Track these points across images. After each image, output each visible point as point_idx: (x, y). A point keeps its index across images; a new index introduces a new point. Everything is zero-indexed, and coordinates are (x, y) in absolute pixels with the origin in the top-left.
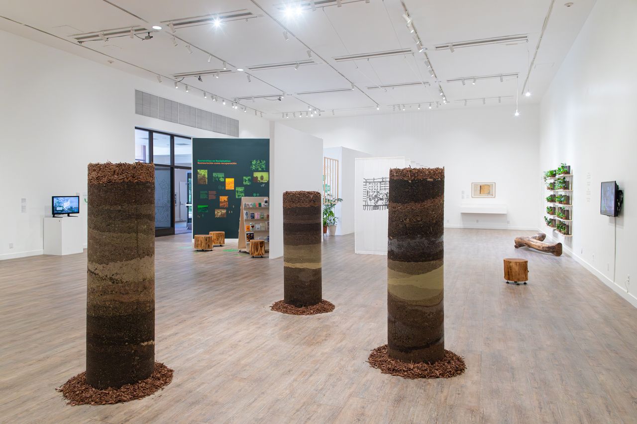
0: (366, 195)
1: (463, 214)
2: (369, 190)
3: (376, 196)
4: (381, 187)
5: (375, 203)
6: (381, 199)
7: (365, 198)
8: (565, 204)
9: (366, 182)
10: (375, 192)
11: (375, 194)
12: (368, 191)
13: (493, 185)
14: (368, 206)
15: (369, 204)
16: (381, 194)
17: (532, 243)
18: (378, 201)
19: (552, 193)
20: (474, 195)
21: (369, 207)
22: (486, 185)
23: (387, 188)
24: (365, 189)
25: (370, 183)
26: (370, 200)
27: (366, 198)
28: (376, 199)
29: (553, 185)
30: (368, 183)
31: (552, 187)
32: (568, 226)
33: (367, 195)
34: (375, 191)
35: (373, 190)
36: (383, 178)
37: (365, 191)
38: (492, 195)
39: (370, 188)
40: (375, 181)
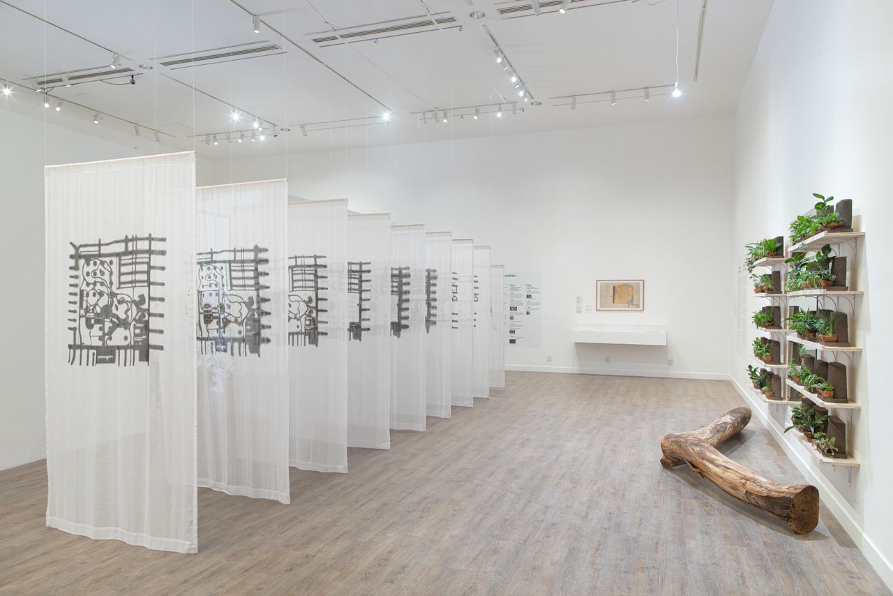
0: (76, 307)
1: (580, 346)
2: (84, 287)
3: (107, 310)
4: (120, 274)
5: (101, 338)
6: (124, 324)
7: (72, 316)
8: (828, 342)
9: (77, 257)
10: (101, 294)
11: (104, 301)
12: (82, 292)
13: (639, 284)
14: (81, 347)
15: (87, 342)
16: (120, 302)
17: (711, 466)
18: (112, 330)
19: (766, 301)
20: (601, 307)
21: (85, 351)
22: (624, 285)
23: (139, 277)
24: (74, 281)
25: (88, 258)
26: (90, 326)
27: (76, 316)
28: (108, 325)
29: (775, 278)
30: (82, 262)
31: (772, 284)
32: (840, 426)
33: (81, 307)
34: (104, 289)
35: (98, 287)
36: (126, 240)
37: (73, 290)
38: (638, 306)
39: (91, 280)
40: (104, 250)
